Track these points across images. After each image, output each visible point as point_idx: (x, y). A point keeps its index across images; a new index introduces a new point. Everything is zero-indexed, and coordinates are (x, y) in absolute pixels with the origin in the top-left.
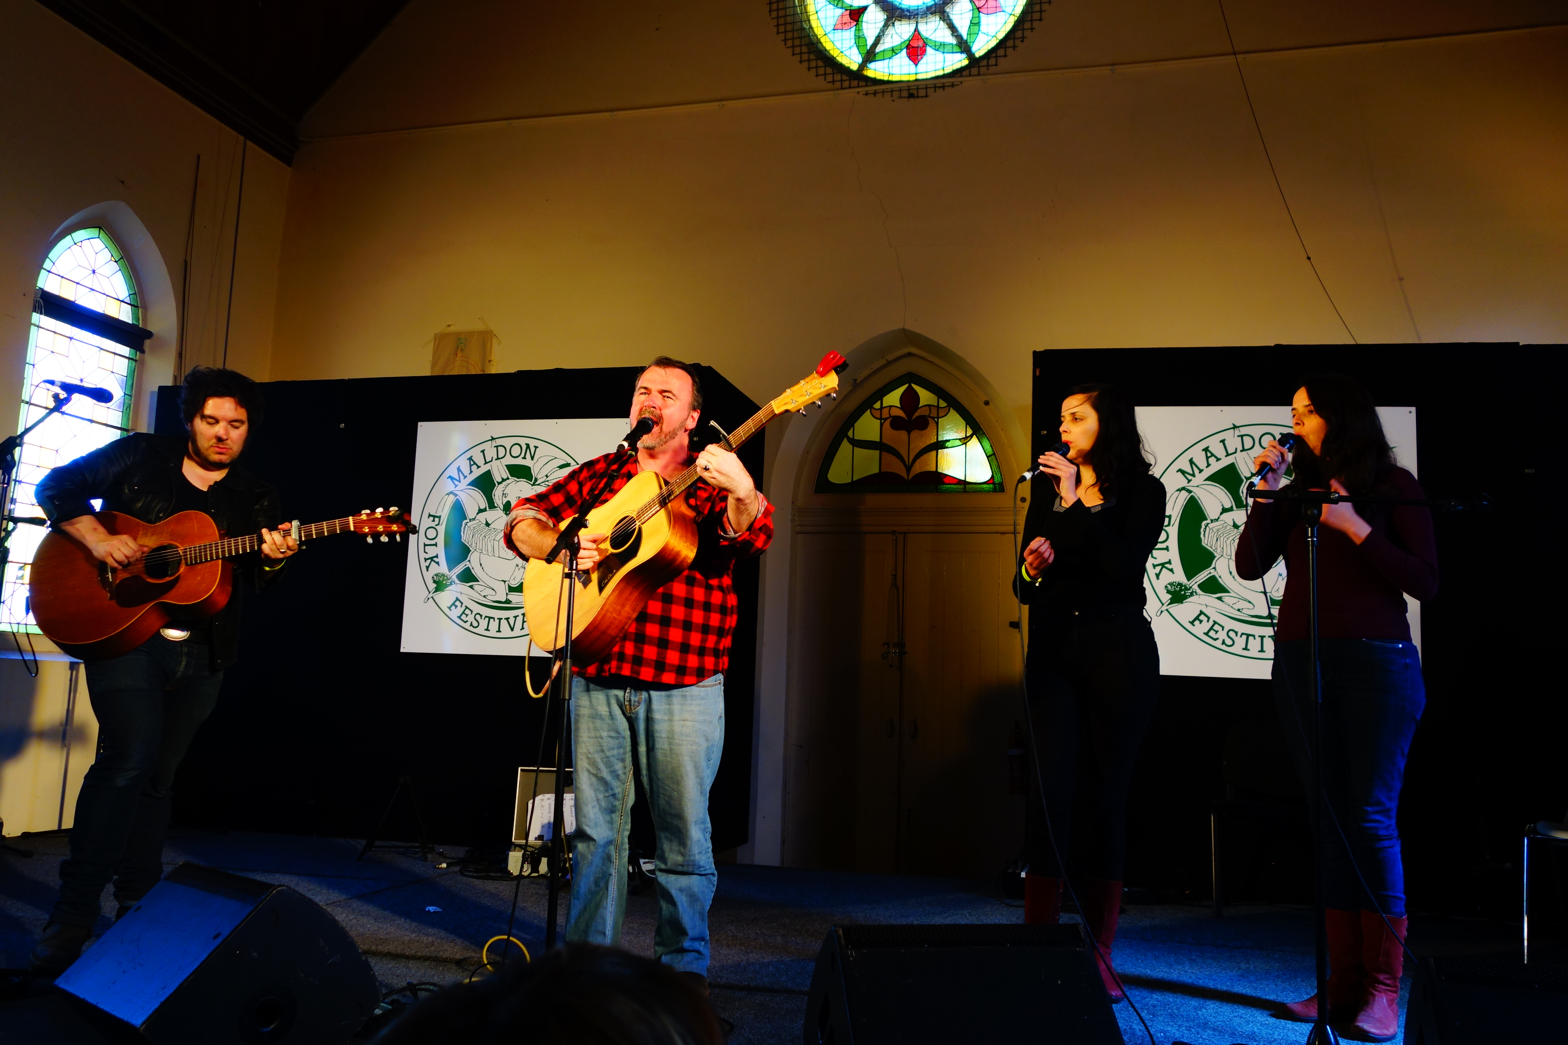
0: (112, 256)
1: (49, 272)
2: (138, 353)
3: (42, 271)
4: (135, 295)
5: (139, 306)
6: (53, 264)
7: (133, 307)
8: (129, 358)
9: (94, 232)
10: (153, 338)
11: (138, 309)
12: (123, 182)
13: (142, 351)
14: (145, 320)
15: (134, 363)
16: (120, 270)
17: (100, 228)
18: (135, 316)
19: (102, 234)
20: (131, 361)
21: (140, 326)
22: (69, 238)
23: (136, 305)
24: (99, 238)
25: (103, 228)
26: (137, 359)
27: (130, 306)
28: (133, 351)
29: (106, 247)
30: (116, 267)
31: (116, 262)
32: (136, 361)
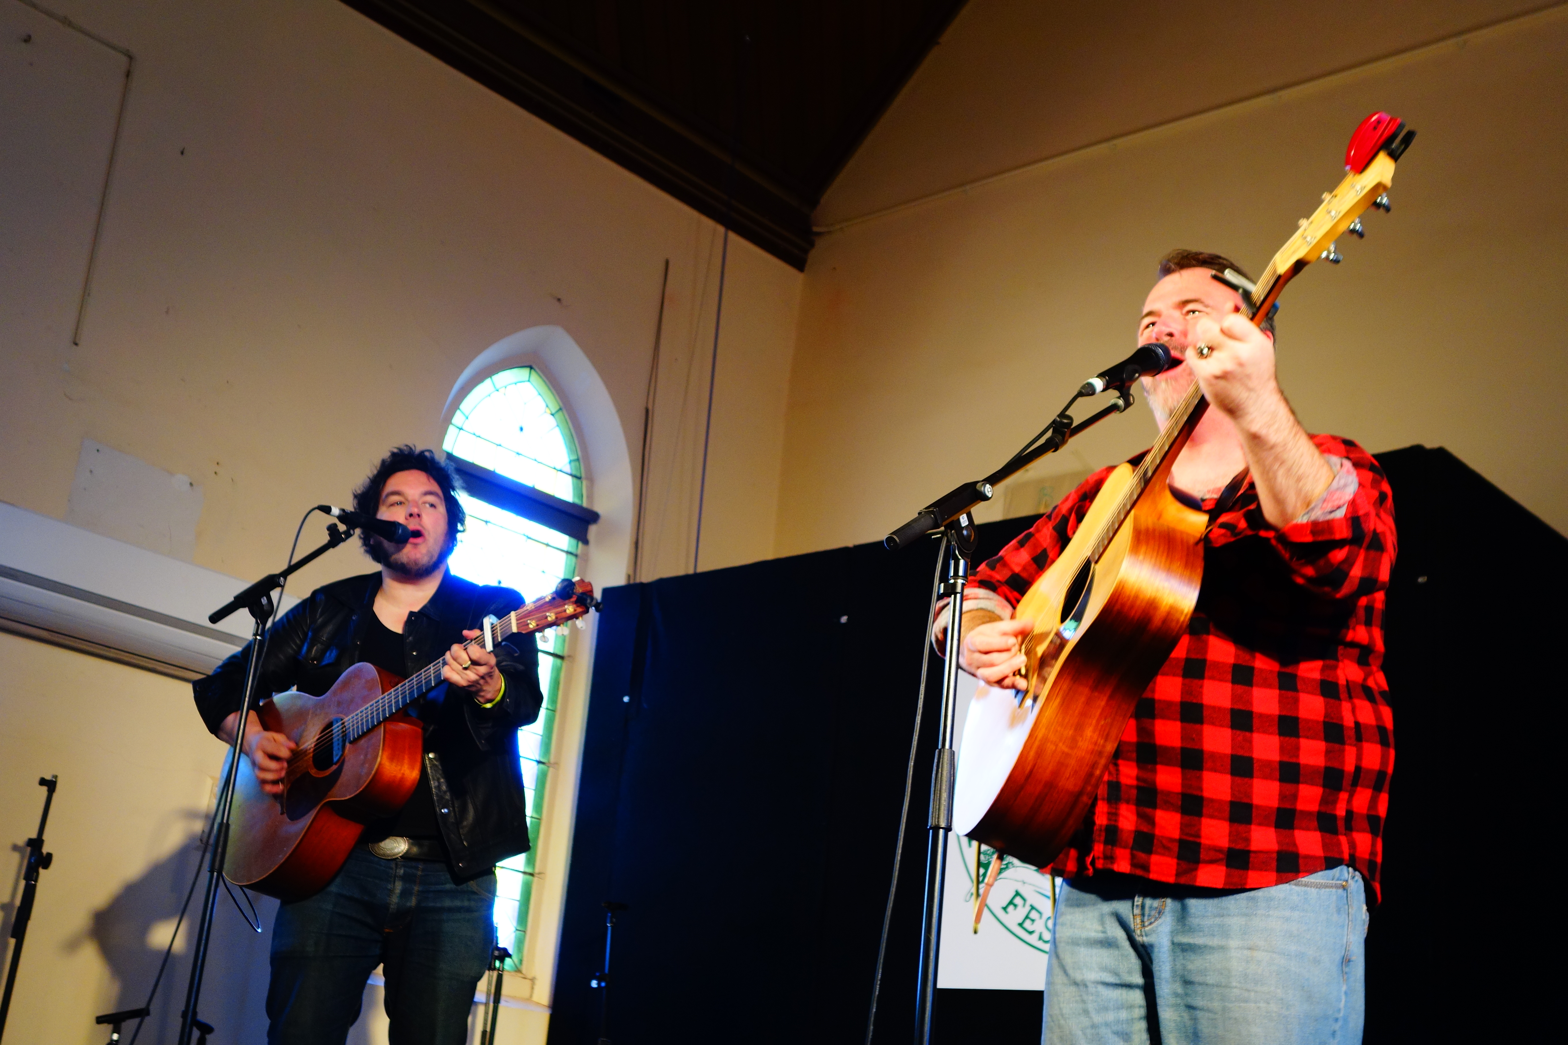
0: (547, 406)
1: (461, 429)
2: (580, 544)
3: (451, 427)
4: (577, 463)
5: (583, 475)
6: (464, 418)
7: (575, 479)
8: (568, 553)
9: (524, 373)
10: (601, 521)
11: (582, 483)
12: (559, 300)
13: (586, 542)
14: (590, 497)
15: (573, 559)
16: (558, 426)
17: (531, 368)
18: (579, 493)
19: (534, 376)
20: (570, 556)
21: (585, 505)
22: (488, 382)
23: (578, 475)
24: (529, 381)
25: (534, 366)
26: (579, 552)
27: (570, 478)
28: (573, 541)
29: (540, 394)
30: (552, 422)
31: (553, 415)
32: (576, 556)
